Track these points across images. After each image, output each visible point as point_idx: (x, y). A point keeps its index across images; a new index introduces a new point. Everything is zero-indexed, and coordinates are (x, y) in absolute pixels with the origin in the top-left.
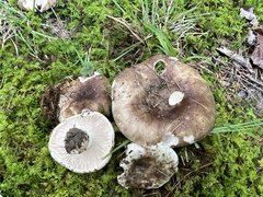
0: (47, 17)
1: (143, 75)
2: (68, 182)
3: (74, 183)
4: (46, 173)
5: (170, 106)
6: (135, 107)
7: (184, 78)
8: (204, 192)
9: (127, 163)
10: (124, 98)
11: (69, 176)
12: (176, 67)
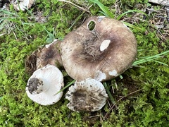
0: (31, 12)
1: (80, 34)
2: (40, 112)
3: (44, 112)
4: (28, 107)
5: (101, 52)
6: (75, 57)
7: (109, 29)
8: (136, 112)
9: (69, 95)
10: (68, 52)
11: (41, 108)
12: (103, 23)
